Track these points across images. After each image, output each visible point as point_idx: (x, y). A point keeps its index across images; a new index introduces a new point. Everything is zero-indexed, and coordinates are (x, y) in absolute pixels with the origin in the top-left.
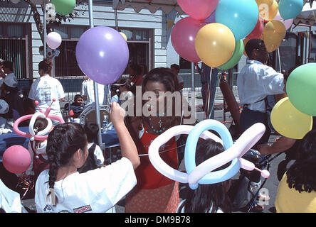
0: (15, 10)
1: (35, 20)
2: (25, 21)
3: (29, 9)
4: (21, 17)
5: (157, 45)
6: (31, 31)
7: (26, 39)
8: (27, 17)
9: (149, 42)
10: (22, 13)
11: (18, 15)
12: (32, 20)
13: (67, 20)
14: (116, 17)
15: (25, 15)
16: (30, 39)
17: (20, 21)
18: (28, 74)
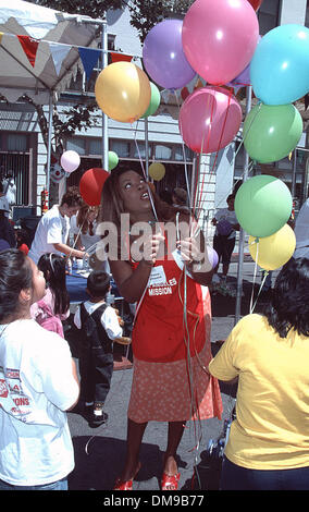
0: (18, 115)
1: (41, 128)
2: (30, 130)
3: (36, 114)
4: (25, 124)
5: (204, 168)
6: (37, 143)
7: (31, 153)
8: (32, 124)
9: (194, 164)
10: (27, 118)
11: (21, 121)
12: (38, 129)
13: (83, 128)
14: (146, 126)
15: (30, 121)
16: (36, 154)
17: (23, 129)
18: (30, 200)
